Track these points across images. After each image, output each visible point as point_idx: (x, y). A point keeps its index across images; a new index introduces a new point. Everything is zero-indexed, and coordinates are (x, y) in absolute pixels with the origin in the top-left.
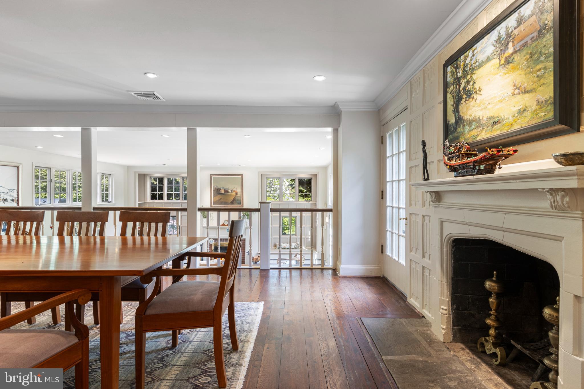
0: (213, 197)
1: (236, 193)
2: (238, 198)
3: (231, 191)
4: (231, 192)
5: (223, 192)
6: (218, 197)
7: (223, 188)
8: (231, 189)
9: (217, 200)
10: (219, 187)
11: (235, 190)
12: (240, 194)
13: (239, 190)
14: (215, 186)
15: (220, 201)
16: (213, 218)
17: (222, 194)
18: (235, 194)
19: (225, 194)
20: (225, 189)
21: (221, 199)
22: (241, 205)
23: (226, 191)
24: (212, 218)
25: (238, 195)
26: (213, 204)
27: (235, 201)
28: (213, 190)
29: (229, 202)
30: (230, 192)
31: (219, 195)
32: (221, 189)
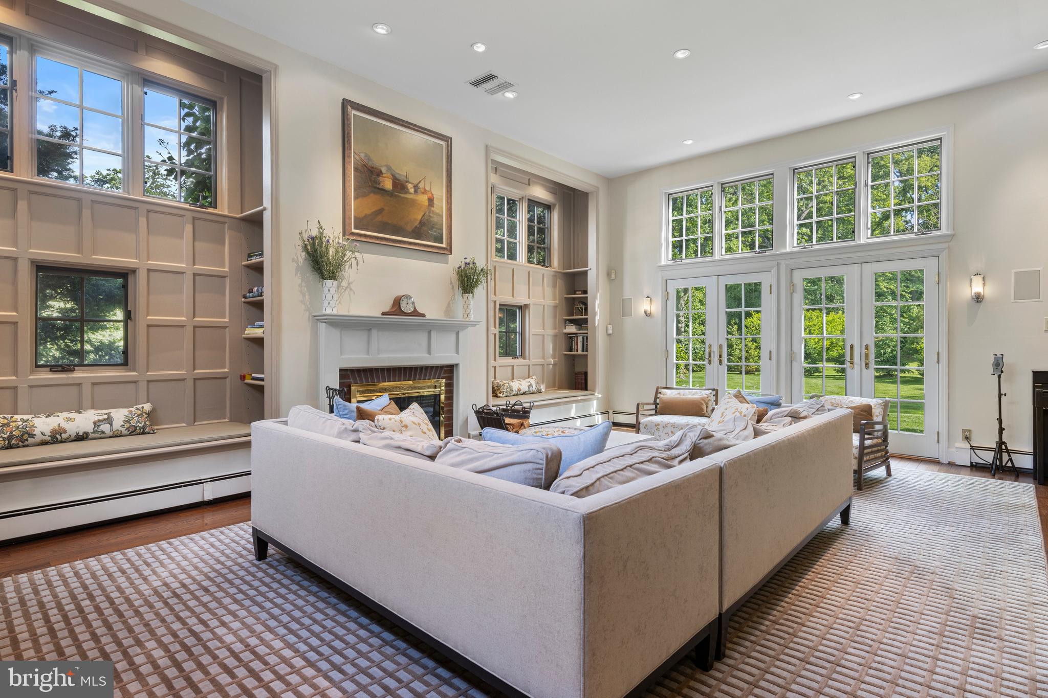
0: (355, 198)
1: (431, 201)
2: (435, 219)
3: (416, 187)
4: (416, 192)
5: (388, 185)
6: (371, 204)
7: (389, 168)
8: (416, 182)
9: (368, 212)
10: (378, 162)
11: (428, 188)
12: (441, 205)
13: (439, 193)
14: (362, 155)
15: (379, 218)
16: (352, 286)
17: (383, 191)
18: (426, 203)
19: (396, 196)
20: (397, 176)
21: (381, 211)
22: (444, 245)
23: (400, 185)
24: (349, 284)
25: (435, 209)
26: (356, 228)
27: (425, 228)
28: (356, 169)
29: (409, 228)
30: (412, 191)
31: (374, 193)
32: (384, 170)
